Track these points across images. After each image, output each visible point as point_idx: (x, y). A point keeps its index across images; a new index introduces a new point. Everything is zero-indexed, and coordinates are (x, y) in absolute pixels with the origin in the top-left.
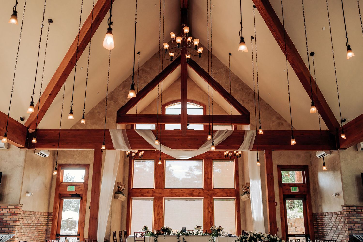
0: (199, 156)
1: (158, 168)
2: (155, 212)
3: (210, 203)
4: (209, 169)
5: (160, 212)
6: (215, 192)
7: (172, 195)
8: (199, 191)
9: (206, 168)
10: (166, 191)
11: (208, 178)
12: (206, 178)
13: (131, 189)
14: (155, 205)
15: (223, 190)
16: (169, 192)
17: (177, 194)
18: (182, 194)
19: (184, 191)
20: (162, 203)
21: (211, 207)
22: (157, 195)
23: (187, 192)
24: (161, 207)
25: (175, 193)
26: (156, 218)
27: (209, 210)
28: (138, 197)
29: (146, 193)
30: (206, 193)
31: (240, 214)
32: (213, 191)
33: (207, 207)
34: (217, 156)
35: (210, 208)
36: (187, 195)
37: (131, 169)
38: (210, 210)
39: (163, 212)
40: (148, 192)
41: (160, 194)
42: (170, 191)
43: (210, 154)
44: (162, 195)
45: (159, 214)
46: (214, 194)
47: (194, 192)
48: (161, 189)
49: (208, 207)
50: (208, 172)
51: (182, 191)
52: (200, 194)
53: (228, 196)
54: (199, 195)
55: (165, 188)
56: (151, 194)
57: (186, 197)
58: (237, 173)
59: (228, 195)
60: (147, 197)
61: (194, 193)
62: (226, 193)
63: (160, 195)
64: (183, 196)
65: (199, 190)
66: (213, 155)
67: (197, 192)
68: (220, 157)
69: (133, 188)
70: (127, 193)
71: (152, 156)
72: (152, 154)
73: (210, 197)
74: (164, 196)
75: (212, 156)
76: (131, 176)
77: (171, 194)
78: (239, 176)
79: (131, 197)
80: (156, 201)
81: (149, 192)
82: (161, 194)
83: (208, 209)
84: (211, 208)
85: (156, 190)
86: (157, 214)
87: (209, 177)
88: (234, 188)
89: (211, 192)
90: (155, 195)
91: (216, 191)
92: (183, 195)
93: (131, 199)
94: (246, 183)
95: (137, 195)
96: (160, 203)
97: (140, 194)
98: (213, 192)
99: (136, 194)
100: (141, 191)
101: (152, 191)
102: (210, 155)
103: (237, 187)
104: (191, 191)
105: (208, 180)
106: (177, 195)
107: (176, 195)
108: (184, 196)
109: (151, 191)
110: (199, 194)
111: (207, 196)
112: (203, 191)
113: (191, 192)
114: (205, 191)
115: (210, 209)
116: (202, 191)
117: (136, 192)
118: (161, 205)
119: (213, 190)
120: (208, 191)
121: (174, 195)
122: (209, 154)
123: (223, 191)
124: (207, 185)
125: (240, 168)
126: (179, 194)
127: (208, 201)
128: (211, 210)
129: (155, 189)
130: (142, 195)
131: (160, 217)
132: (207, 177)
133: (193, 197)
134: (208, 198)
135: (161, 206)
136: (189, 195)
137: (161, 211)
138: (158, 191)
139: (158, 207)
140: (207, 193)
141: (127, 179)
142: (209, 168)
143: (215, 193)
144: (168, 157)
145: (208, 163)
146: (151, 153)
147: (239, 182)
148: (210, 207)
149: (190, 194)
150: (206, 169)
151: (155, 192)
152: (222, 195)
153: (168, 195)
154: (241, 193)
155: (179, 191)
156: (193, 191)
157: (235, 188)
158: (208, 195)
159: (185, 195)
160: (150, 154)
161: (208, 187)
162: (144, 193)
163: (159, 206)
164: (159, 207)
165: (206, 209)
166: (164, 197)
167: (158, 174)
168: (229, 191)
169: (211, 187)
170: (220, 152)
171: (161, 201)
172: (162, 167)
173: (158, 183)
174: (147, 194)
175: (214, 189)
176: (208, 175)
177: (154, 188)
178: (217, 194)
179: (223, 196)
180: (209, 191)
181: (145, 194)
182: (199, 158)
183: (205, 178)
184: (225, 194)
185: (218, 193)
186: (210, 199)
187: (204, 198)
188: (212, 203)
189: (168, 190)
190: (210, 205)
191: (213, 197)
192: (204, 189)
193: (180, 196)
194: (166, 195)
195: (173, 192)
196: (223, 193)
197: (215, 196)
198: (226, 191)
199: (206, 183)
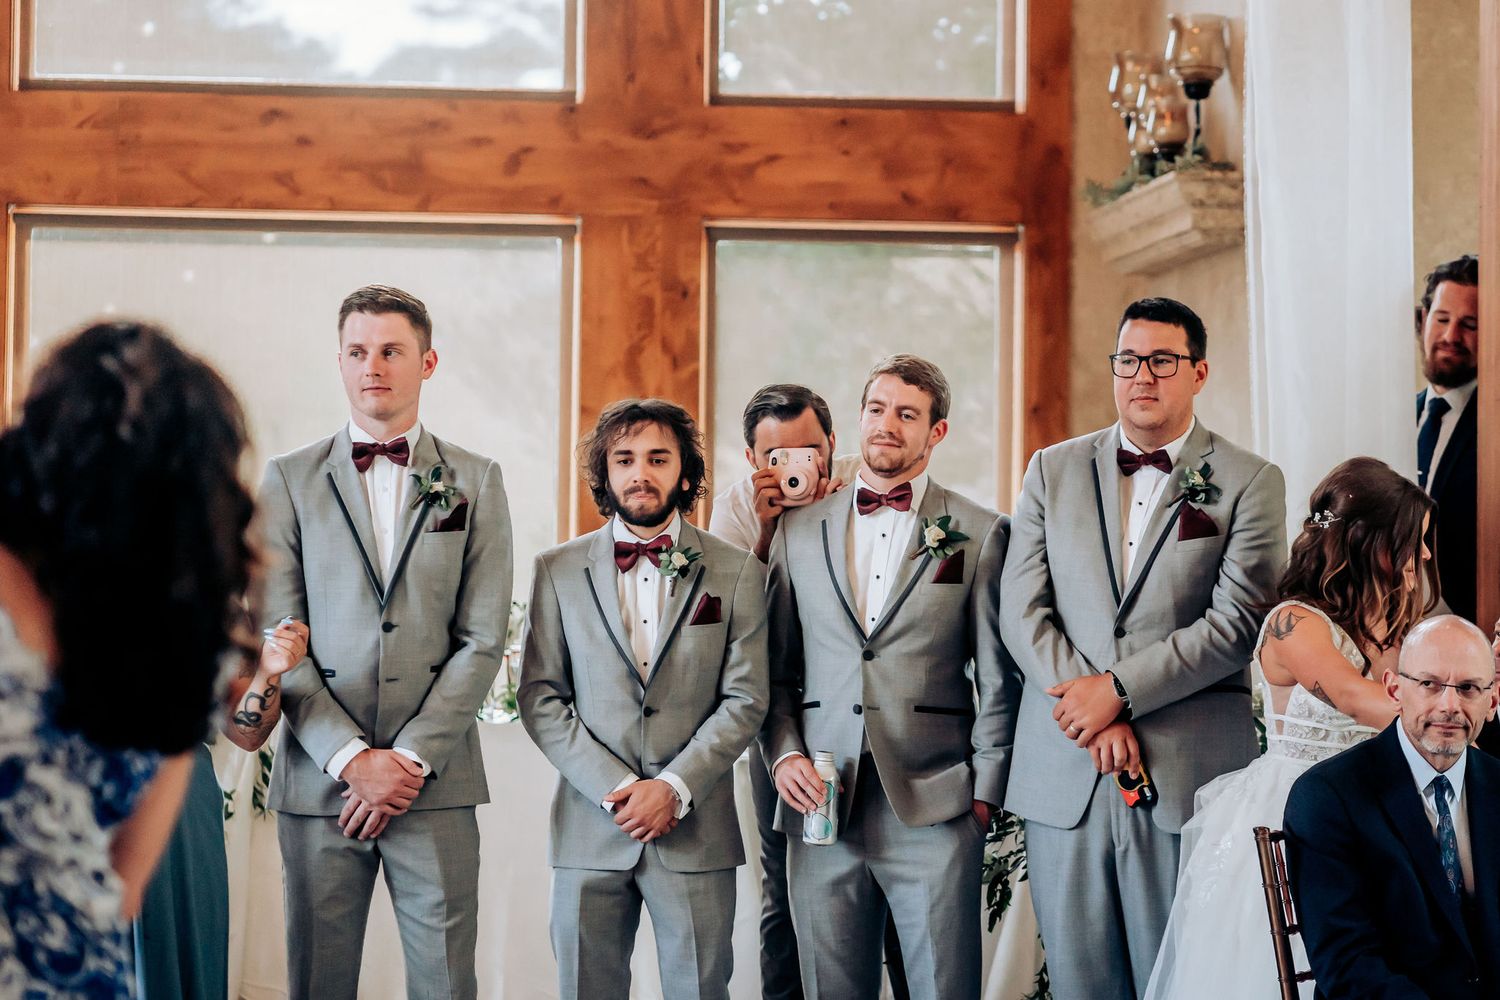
3: (667, 287)
6: (732, 148)
8: (509, 137)
10: (53, 118)
16: (86, 131)
17: (206, 165)
18: (279, 163)
19: (306, 129)
21: (678, 342)
25: (165, 148)
30: (610, 154)
32: (716, 128)
33: (613, 353)
35: (665, 361)
36: (352, 177)
42: (100, 122)
46: (717, 172)
47: (448, 138)
49: (634, 353)
51: (277, 131)
52: (526, 177)
53: (908, 207)
54: (509, 181)
55: (26, 85)
57: (334, 206)
59: (920, 186)
61: (445, 161)
62: (893, 168)
64: (292, 191)
65: (512, 117)
67: (478, 142)
73: (660, 211)
74: (23, 188)
77: (125, 170)
83: (632, 368)
84: (675, 364)
88: (998, 95)
89: (681, 146)
91: (746, 130)
92: (283, 179)
94: (1177, 24)
98: (706, 147)
103: (1044, 82)
104: (401, 132)
106: (199, 186)
107: (194, 173)
110: (514, 163)
111: (619, 204)
112: (576, 137)
113: (398, 149)
114: (594, 136)
115: (655, 369)
116: (549, 137)
119: (705, 128)
120: (644, 130)
121: (158, 175)
123: (843, 140)
124: (629, 46)
126: (232, 164)
127: (642, 263)
133: (422, 208)
134: (632, 223)
136: (381, 185)
140: (620, 153)
143: (733, 160)
148: (666, 347)
149: (387, 174)
152: (836, 187)
153: (82, 170)
154: (1089, 164)
155: (231, 128)
156: (434, 125)
157: (1008, 107)
158: (644, 181)
159: (308, 170)
161: (642, 76)
165: (611, 373)
166: (20, 203)
168: (927, 145)
169: (686, 79)
175: (716, 100)
178: (765, 175)
179: (838, 210)
180: (652, 135)
184: (870, 184)
185: (772, 159)
186: (659, 246)
187: (578, 222)
188: (685, 294)
189: (77, 105)
190: (662, 321)
191: (713, 218)
192: (579, 98)
193: (251, 192)
194: (48, 179)
195: (149, 132)
196: (844, 159)
197: (737, 201)
198: (885, 142)
199: (618, 22)
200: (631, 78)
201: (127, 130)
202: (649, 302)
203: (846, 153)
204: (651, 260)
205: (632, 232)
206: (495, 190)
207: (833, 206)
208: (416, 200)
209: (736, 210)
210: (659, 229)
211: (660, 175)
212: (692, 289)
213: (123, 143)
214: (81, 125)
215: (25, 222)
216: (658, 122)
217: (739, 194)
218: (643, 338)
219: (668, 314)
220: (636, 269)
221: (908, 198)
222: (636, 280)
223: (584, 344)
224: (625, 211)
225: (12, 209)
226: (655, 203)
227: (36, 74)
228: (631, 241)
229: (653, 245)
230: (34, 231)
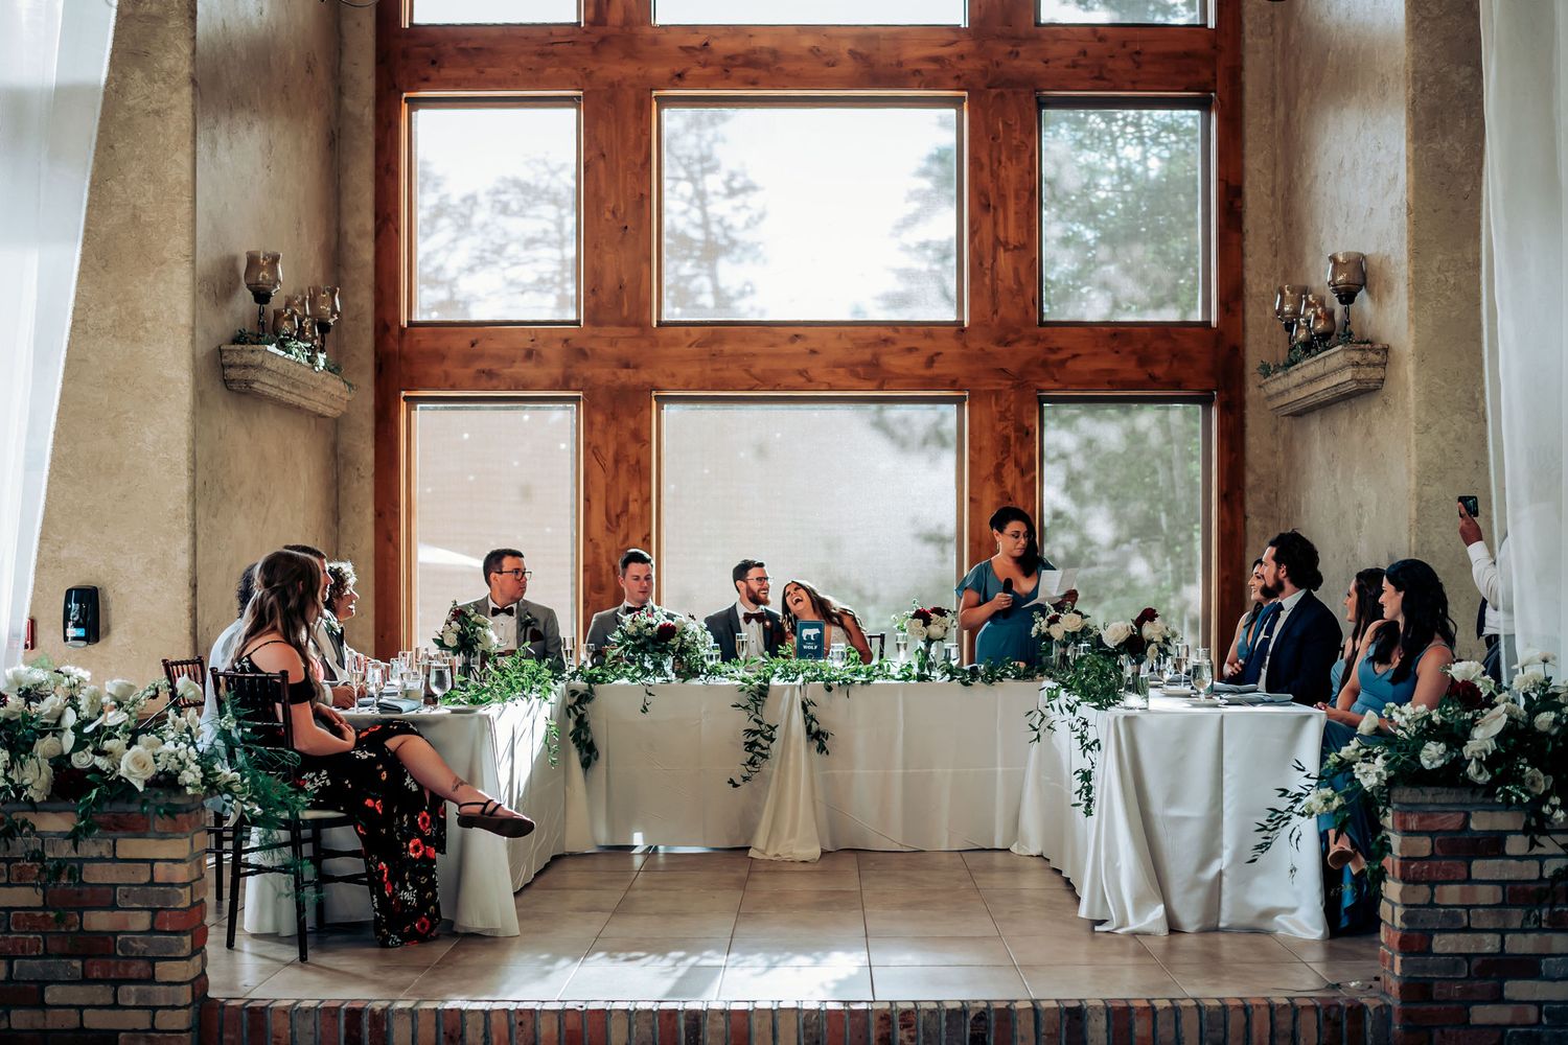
0: (932, 66)
1: (601, 165)
2: (587, 500)
3: (1017, 430)
4: (1011, 173)
5: (626, 503)
6: (1053, 351)
7: (720, 374)
8: (928, 346)
9: (985, 160)
10: (675, 341)
11: (998, 243)
12: (988, 238)
13: (402, 330)
14: (592, 450)
15: (1115, 335)
16: (694, 349)
17: (759, 366)
18: (800, 365)
19: (815, 345)
20: (641, 438)
21: (1024, 460)
22: (601, 374)
23: (836, 349)
24: (638, 462)
25: (736, 357)
26: (602, 551)
27: (1009, 489)
28: (453, 388)
29: (514, 362)
30: (984, 355)
31: (1246, 518)
32: (1044, 340)
33: (987, 468)
34: (1075, 65)
35: (1016, 472)
36: (841, 371)
37: (396, 175)
38: (1014, 488)
39: (649, 499)
40: (529, 354)
41: (627, 366)
42: (700, 344)
43: (1017, 54)
44: (644, 376)
45: (624, 519)
46: (1044, 364)
47: (894, 348)
48: (635, 331)
49: (999, 466)
50: (1002, 197)
51: (799, 346)
52: (939, 369)
53: (1152, 381)
54: (928, 373)
55: (660, 324)
56: (556, 371)
57: (829, 388)
58: (1231, 203)
59: (1159, 371)
60: (525, 388)
61: (894, 362)
62: (1143, 360)
63: (624, 375)
65: (929, 335)
66: (1046, 62)
67: (910, 350)
68: (1100, 78)
69: (411, 324)
70: (373, 356)
71: (550, 71)
72: (554, 54)
73: (1013, 387)
74: (660, 381)
75: (1037, 66)
76: (397, 231)
77: (715, 370)
78: (1249, 224)
79: (403, 393)
80: (599, 418)
81: (539, 354)
82: (636, 367)
83: (998, 475)
84: (1023, 473)
85: (594, 337)
86: (604, 518)
87: (1013, 234)
88: (1202, 318)
89: (1023, 348)
90: (588, 373)
91: (1060, 339)
92: (802, 373)
93: (403, 405)
95: (447, 376)
96: (626, 435)
97: (471, 371)
98: (1039, 349)
99: (437, 370)
100: (473, 345)
101: (566, 341)
102: (1017, 63)
103: (1228, 310)
104: (868, 345)
105: (1005, 260)
107: (753, 371)
108: (810, 380)
109: (559, 346)
110: (931, 362)
111: (990, 384)
112: (965, 346)
113: (867, 355)
114: (974, 346)
115: (1011, 477)
116: (951, 348)
117: (440, 356)
118: (632, 450)
119: (1037, 340)
120: (1003, 342)
121: (733, 372)
122: (1010, 49)
123: (1115, 344)
124: (994, 293)
125: (1255, 164)
126: (778, 364)
127: (1003, 417)
128: (1019, 485)
129: (590, 330)
130: (488, 377)
131: (627, 537)
132: (997, 238)
133: (880, 388)
134: (998, 394)
135: (633, 462)
136: (857, 375)
137: (634, 494)
138: (613, 342)
139: (610, 463)
140: (990, 355)
141: (365, 252)
142: (1010, 159)
143: (1054, 357)
144: (680, 76)
145: (1005, 124)
146: (549, 48)
147: (1242, 273)
148: (1017, 463)
149: (860, 369)
150: (987, 170)
151: (582, 354)
152: (1110, 372)
153: (692, 370)
154: (1255, 355)
155: (773, 346)
156: (886, 341)
157: (1206, 324)
158: (1003, 370)
159: (816, 368)
160: (542, 55)
161: (1001, 311)
162: (498, 358)
163: (617, 462)
164: (623, 467)
165: (987, 479)
166: (658, 389)
167: (608, 215)
168: (1162, 347)
169: (1026, 313)
170: (1101, 39)
171: (632, 424)
172: (639, 160)
173: (610, 281)
174: (527, 370)
175: (1042, 324)
176: (1006, 218)
177: (577, 323)
178: (1070, 364)
179: (1112, 385)
180: (1008, 344)
181: (507, 371)
182: (927, 87)
183: (976, 240)
184: (1130, 369)
185: (1075, 356)
186: (1012, 407)
187: (967, 394)
188: (1027, 434)
189: (688, 334)
190: (1015, 449)
191: (1042, 391)
192: (966, 325)
193: (785, 381)
194: (673, 375)
195: (728, 348)
196: (1117, 355)
197: (1056, 381)
198: (1140, 346)
199: (987, 280)
200: (996, 312)
201: (715, 348)
202: (1007, 438)
203: (1117, 352)
204: (1008, 414)
205: (997, 399)
206: (921, 377)
207: (1109, 382)
208: (875, 384)
209: (1057, 386)
210: (1012, 397)
211: (1012, 367)
212: (1031, 430)
213: (714, 355)
214: (690, 346)
215: (662, 400)
216: (1011, 337)
217: (1057, 377)
218: (1004, 459)
219: (1018, 446)
220: (1000, 420)
221: (1152, 377)
222: (999, 427)
223: (971, 462)
224: (994, 388)
225: (654, 393)
226: (1010, 382)
227: (665, 318)
228: (996, 405)
229: (1009, 406)
230: (665, 406)
